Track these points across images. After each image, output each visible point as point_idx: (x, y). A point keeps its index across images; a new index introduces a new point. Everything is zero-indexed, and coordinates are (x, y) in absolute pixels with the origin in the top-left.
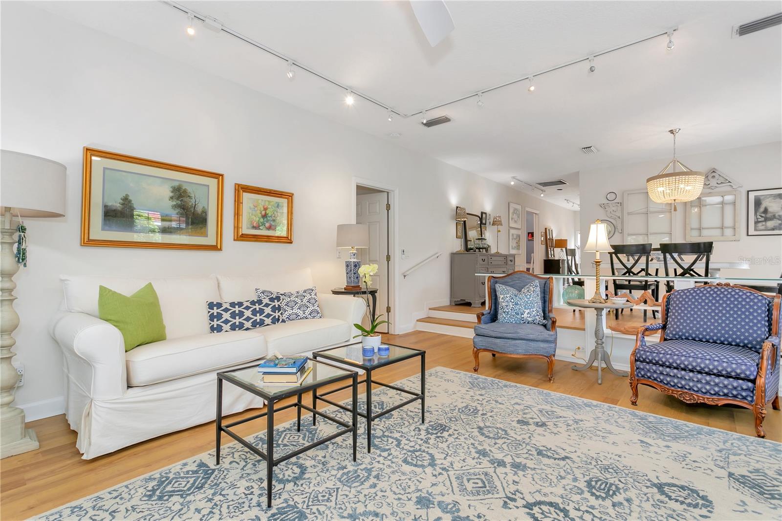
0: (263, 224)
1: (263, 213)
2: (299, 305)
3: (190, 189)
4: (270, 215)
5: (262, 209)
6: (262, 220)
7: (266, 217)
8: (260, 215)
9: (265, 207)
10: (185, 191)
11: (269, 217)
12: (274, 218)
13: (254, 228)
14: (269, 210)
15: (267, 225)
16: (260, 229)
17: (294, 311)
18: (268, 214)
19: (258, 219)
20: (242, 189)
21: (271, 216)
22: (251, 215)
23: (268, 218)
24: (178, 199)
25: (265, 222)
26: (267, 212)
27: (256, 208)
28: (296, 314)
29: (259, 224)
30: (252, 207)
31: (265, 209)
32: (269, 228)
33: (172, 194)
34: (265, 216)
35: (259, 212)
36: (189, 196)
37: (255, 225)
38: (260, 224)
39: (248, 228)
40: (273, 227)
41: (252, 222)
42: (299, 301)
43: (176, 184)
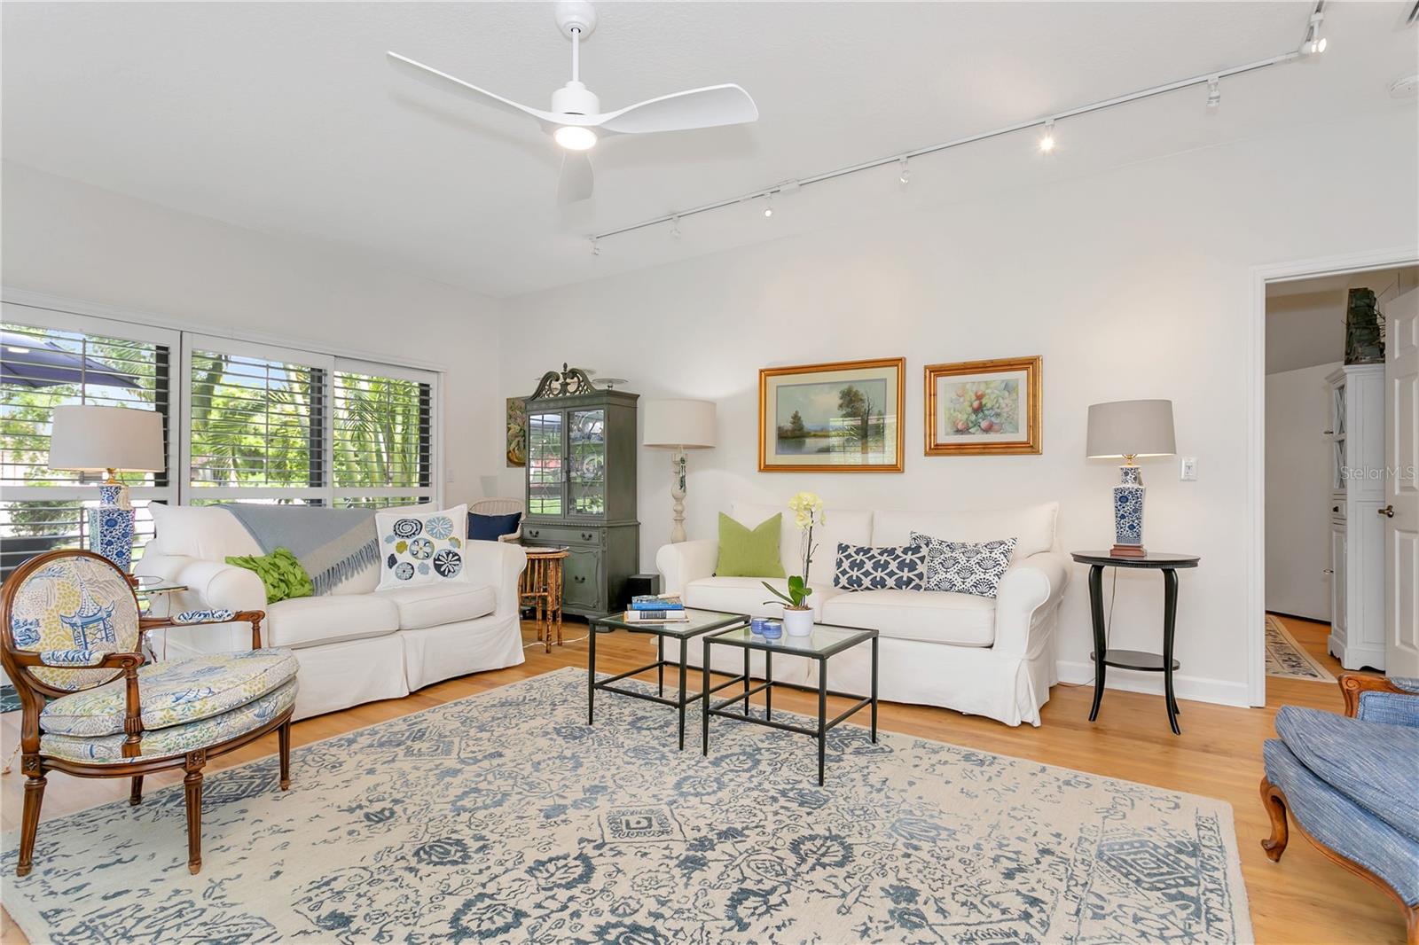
0: (976, 424)
1: (976, 404)
2: (960, 566)
3: (861, 390)
4: (989, 406)
5: (974, 398)
6: (973, 417)
7: (982, 411)
8: (970, 410)
9: (979, 393)
10: (856, 394)
11: (988, 410)
12: (998, 411)
13: (958, 431)
14: (987, 397)
15: (984, 424)
16: (970, 433)
17: (948, 576)
18: (985, 405)
19: (965, 416)
20: (937, 371)
21: (992, 408)
22: (952, 411)
23: (986, 412)
24: (848, 407)
25: (980, 420)
26: (984, 401)
27: (962, 399)
28: (950, 581)
29: (968, 424)
30: (955, 397)
31: (979, 397)
32: (987, 430)
33: (840, 402)
34: (978, 410)
35: (967, 404)
36: (861, 400)
37: (960, 427)
38: (971, 425)
39: (947, 434)
40: (995, 427)
41: (955, 424)
42: (962, 560)
43: (845, 387)
